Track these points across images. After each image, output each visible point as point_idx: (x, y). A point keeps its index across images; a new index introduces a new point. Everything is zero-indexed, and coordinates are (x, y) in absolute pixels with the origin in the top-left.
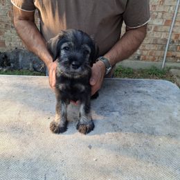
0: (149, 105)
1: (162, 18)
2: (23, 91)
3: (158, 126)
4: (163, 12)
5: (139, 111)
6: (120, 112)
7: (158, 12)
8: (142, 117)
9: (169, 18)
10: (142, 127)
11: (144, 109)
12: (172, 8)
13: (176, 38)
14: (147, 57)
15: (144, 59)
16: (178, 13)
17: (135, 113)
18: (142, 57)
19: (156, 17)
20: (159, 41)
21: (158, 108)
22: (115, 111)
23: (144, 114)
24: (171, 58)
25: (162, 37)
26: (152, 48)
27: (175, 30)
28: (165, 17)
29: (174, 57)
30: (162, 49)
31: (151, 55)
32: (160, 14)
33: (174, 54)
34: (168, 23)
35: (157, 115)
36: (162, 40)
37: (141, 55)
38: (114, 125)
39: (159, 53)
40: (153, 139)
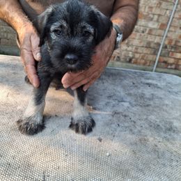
0: (161, 98)
1: (158, 21)
2: (12, 72)
3: (175, 121)
4: (159, 15)
5: (152, 103)
6: (130, 103)
7: (154, 14)
8: (155, 109)
9: (165, 22)
10: (158, 120)
11: (157, 101)
12: (168, 12)
13: (170, 43)
14: (139, 61)
15: (136, 63)
16: (173, 18)
17: (148, 106)
18: (133, 60)
19: (152, 19)
20: (152, 45)
21: (172, 102)
22: (124, 102)
23: (158, 107)
24: (162, 64)
25: (156, 42)
26: (145, 52)
27: (169, 35)
28: (160, 20)
29: (165, 62)
30: (155, 54)
31: (143, 58)
32: (156, 17)
33: (165, 59)
34: (163, 27)
35: (172, 109)
36: (155, 44)
37: (133, 58)
38: (125, 116)
39: (151, 57)
40: (172, 134)
